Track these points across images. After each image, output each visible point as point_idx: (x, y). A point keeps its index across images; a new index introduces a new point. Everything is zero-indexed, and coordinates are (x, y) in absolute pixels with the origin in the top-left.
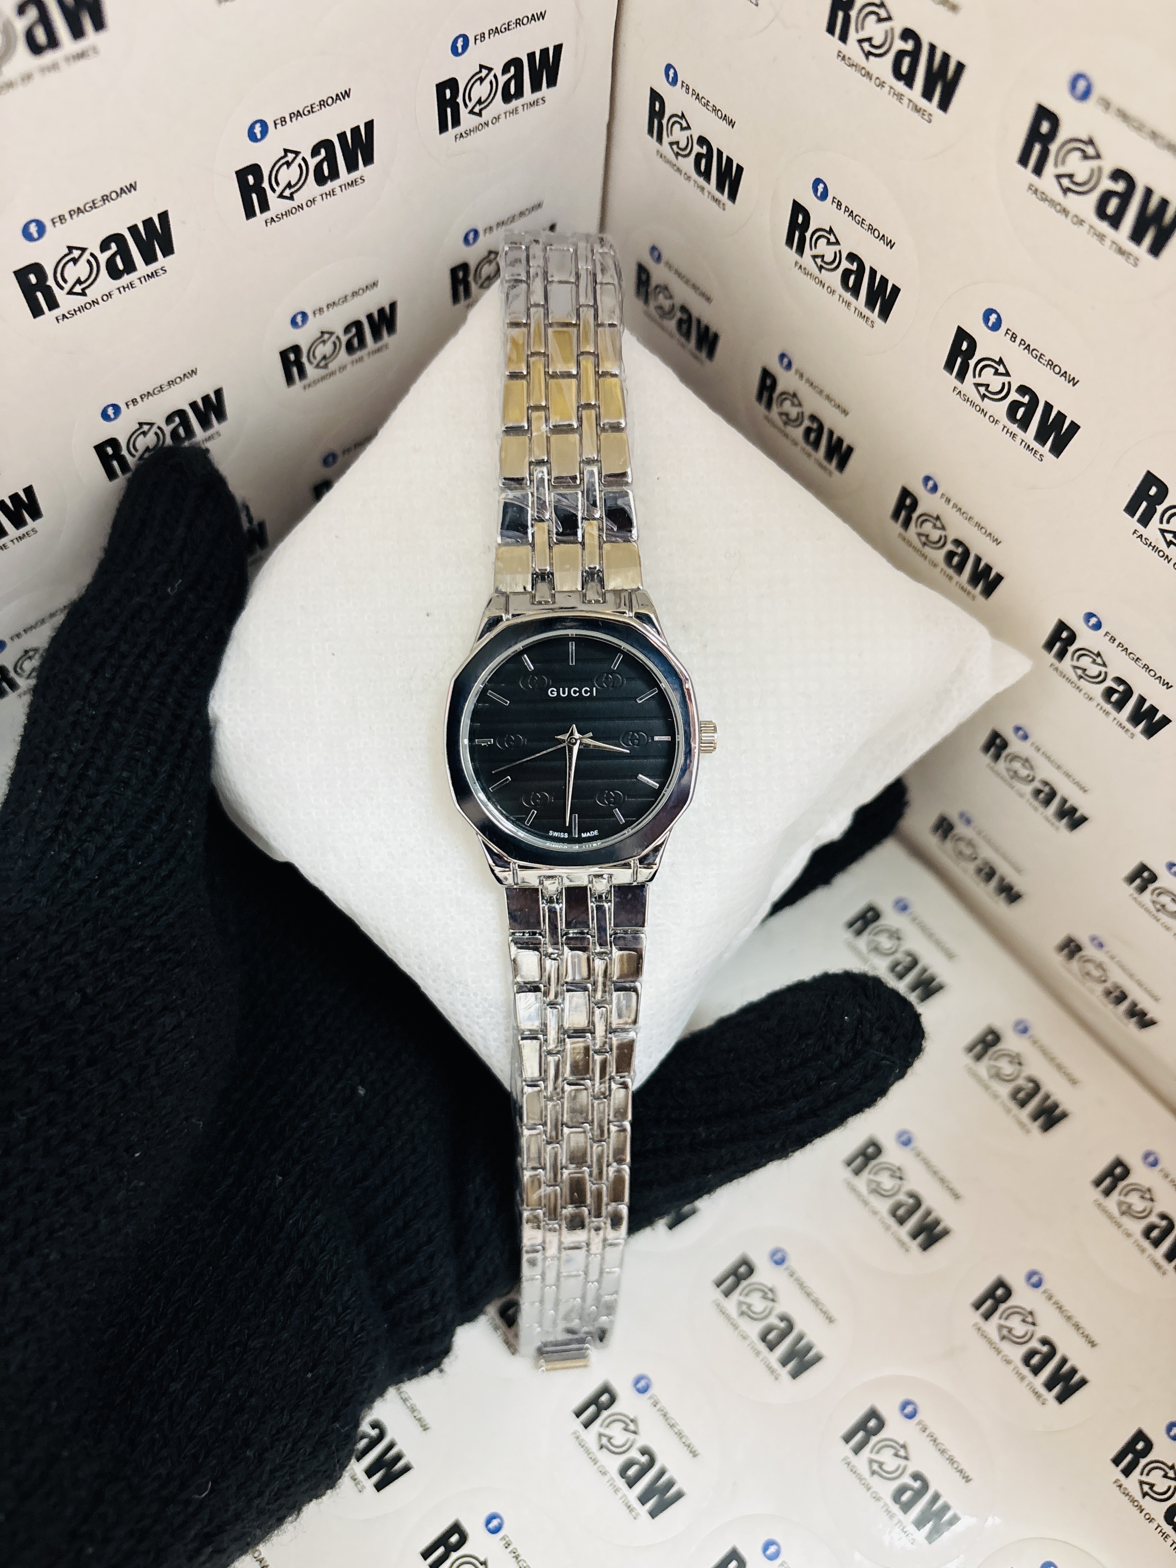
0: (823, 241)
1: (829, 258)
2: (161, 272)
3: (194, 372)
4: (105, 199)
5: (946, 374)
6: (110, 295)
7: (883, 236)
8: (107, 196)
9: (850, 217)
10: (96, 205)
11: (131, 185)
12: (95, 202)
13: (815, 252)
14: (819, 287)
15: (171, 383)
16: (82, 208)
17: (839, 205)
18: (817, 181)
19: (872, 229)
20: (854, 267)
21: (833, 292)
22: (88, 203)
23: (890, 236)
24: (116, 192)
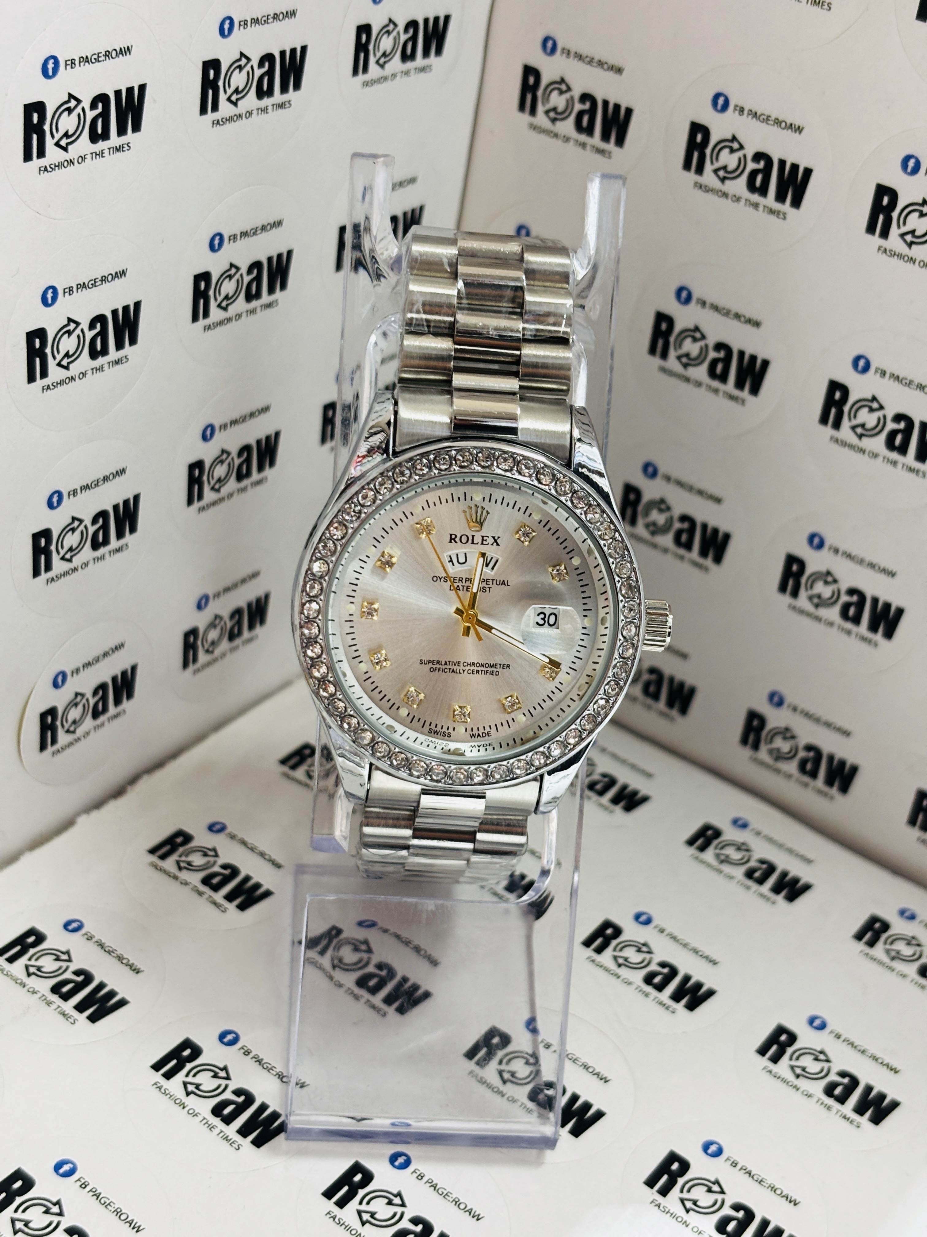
0: (726, 151)
1: (732, 166)
2: (126, 147)
3: (123, 273)
4: (108, 54)
5: (869, 237)
6: (83, 158)
7: (791, 125)
8: (108, 51)
9: (755, 119)
10: (100, 59)
11: (128, 47)
12: (100, 55)
13: (717, 165)
14: (723, 200)
15: (104, 279)
16: (89, 58)
17: (742, 110)
18: (717, 96)
19: (778, 122)
20: (762, 165)
21: (738, 199)
22: (95, 54)
23: (797, 122)
24: (115, 50)
